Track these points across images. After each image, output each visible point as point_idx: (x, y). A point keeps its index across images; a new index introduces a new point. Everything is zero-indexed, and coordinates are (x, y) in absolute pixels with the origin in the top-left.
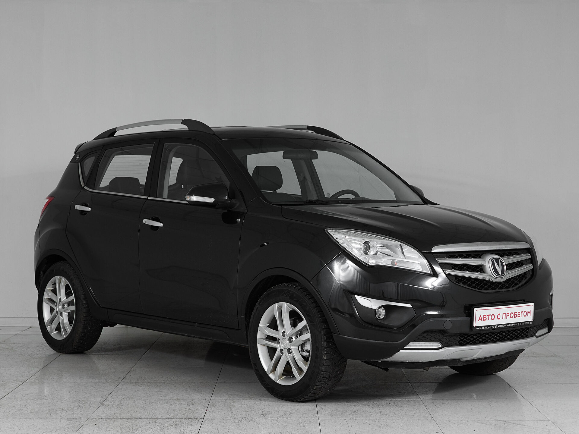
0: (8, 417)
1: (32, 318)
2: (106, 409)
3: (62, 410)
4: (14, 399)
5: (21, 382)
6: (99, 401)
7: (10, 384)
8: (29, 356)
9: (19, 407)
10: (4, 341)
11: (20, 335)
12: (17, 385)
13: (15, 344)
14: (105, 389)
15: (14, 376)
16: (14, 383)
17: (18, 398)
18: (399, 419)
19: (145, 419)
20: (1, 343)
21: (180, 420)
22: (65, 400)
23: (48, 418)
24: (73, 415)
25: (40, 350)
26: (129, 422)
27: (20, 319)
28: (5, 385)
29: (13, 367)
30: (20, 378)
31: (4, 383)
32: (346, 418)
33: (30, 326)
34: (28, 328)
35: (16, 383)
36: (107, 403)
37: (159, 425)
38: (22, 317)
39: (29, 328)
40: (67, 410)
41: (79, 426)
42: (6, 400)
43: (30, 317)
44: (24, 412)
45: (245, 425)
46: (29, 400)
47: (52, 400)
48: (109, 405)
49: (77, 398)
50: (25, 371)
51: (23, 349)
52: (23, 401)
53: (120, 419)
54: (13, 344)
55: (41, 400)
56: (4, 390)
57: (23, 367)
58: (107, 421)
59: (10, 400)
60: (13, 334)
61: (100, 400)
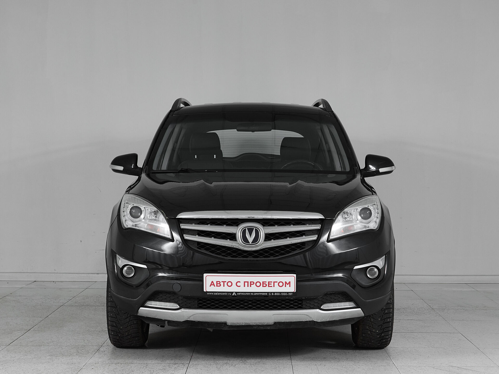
0: (14, 361)
1: (36, 273)
2: (102, 355)
3: (62, 356)
4: (20, 345)
5: (26, 330)
6: (95, 347)
7: (16, 332)
8: (33, 307)
9: (24, 353)
10: (11, 294)
11: (25, 288)
12: (22, 333)
13: (20, 296)
14: (101, 337)
15: (19, 325)
16: (20, 331)
17: (23, 345)
18: (364, 365)
19: (137, 364)
20: (9, 295)
21: (168, 365)
22: (65, 347)
23: (50, 363)
24: (72, 360)
25: (43, 302)
26: (122, 366)
27: (25, 274)
28: (12, 333)
29: (19, 317)
30: (25, 327)
31: (11, 331)
32: (316, 364)
33: (34, 280)
34: (32, 282)
35: (22, 331)
36: (103, 349)
37: (150, 369)
38: (27, 272)
39: (34, 282)
40: (67, 356)
41: (78, 370)
42: (12, 347)
43: (35, 273)
44: (29, 357)
45: (226, 370)
46: (33, 346)
47: (53, 346)
48: (104, 351)
49: (76, 345)
50: (30, 321)
51: (28, 301)
52: (28, 347)
53: (114, 364)
54: (19, 296)
55: (43, 347)
56: (11, 337)
57: (27, 317)
58: (103, 366)
59: (16, 346)
60: (19, 288)
61: (97, 346)
